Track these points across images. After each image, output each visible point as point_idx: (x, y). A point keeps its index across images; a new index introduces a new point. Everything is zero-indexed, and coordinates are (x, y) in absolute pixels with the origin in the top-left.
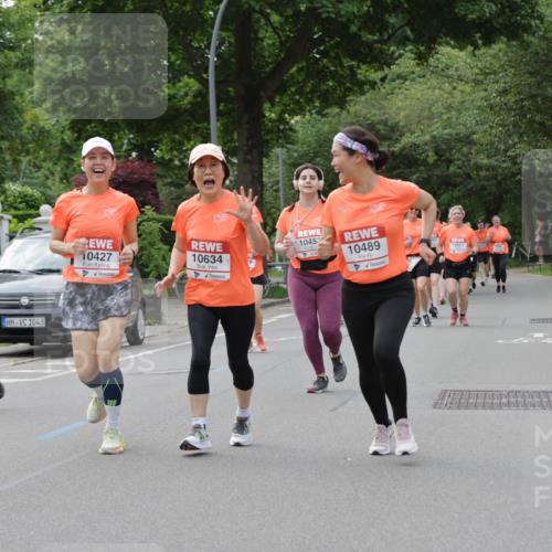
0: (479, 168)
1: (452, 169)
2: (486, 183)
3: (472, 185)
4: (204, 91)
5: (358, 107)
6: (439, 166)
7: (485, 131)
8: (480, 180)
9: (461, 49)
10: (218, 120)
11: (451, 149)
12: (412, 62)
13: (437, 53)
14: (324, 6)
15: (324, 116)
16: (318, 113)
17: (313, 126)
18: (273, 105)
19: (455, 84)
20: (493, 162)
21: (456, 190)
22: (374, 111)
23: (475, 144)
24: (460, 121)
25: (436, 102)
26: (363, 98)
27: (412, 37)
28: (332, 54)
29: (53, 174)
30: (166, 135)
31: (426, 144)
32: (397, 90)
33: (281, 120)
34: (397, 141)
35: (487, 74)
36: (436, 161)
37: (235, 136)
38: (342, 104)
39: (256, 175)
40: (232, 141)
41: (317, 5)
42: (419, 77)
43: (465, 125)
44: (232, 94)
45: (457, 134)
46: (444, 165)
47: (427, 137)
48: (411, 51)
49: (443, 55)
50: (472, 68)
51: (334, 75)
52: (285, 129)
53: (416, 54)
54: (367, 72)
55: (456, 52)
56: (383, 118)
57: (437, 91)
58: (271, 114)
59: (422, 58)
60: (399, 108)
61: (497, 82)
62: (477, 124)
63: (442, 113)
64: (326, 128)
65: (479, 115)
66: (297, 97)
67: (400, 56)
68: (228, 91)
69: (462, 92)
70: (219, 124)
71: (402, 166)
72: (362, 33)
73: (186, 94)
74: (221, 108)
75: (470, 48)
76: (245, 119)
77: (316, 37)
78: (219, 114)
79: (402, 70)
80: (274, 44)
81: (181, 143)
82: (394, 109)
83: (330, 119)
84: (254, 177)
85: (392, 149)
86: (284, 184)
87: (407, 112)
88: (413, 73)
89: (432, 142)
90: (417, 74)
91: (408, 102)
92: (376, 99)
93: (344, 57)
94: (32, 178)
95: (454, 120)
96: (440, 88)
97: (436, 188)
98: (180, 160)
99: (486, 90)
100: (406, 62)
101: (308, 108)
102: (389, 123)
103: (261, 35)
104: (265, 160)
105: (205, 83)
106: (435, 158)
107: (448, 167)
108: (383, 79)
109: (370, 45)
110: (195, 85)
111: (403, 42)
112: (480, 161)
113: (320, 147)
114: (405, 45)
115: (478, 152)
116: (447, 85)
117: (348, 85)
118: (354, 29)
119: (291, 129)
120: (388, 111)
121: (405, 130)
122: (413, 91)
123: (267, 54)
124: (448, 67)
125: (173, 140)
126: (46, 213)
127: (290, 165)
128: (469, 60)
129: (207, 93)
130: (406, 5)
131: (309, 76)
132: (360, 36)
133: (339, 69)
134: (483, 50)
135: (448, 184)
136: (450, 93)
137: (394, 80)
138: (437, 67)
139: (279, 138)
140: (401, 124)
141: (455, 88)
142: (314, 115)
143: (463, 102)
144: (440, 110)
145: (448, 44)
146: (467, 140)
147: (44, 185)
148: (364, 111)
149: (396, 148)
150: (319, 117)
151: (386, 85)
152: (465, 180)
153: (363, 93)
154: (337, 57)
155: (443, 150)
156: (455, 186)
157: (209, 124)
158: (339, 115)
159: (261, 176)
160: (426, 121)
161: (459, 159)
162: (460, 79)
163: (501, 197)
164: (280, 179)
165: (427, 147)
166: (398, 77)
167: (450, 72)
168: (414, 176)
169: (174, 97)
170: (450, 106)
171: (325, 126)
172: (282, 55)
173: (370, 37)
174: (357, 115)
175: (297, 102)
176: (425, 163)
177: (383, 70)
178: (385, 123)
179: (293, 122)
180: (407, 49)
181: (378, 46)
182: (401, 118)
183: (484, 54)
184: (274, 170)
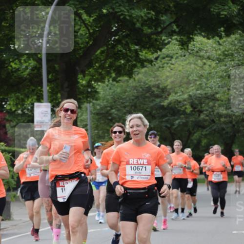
0: (220, 116)
1: (202, 116)
2: (224, 126)
3: (215, 127)
4: (38, 66)
5: (140, 76)
6: (193, 115)
7: (224, 92)
8: (221, 124)
9: (209, 39)
10: (48, 86)
11: (201, 104)
12: (177, 47)
13: (193, 41)
14: (121, 11)
15: (117, 82)
16: (114, 80)
17: (110, 89)
18: (84, 76)
19: (204, 61)
20: (229, 112)
21: (205, 130)
22: (150, 79)
23: (218, 100)
24: (208, 85)
25: (192, 73)
26: (143, 70)
27: (177, 30)
28: (124, 42)
30: (13, 94)
31: (185, 100)
32: (165, 65)
33: (89, 85)
34: (166, 98)
35: (226, 55)
36: (192, 111)
37: (59, 95)
38: (130, 74)
40: (57, 99)
41: (117, 10)
42: (181, 56)
43: (211, 88)
45: (206, 94)
46: (197, 114)
47: (186, 96)
48: (176, 39)
49: (197, 42)
50: (216, 50)
51: (124, 56)
52: (91, 91)
53: (179, 41)
54: (144, 54)
55: (205, 40)
56: (157, 83)
57: (193, 66)
58: (82, 81)
59: (184, 44)
60: (167, 77)
61: (233, 60)
62: (219, 87)
63: (196, 80)
64: (119, 90)
65: (221, 81)
66: (100, 71)
67: (169, 43)
68: (55, 67)
69: (210, 66)
70: (48, 88)
71: (169, 115)
72: (144, 28)
73: (27, 68)
74: (50, 77)
75: (217, 38)
76: (66, 85)
77: (113, 30)
78: (49, 81)
79: (170, 52)
80: (85, 34)
81: (23, 100)
82: (164, 77)
83: (121, 84)
85: (162, 104)
86: (91, 127)
87: (172, 79)
88: (177, 53)
89: (189, 99)
90: (180, 54)
91: (173, 72)
92: (152, 71)
93: (132, 44)
95: (204, 84)
96: (195, 64)
97: (191, 129)
98: (22, 111)
99: (226, 65)
100: (173, 46)
101: (107, 78)
102: (161, 86)
105: (39, 61)
106: (191, 109)
107: (199, 115)
108: (156, 59)
109: (149, 36)
110: (32, 63)
111: (171, 34)
112: (221, 111)
113: (115, 102)
114: (172, 35)
115: (220, 106)
116: (199, 61)
117: (134, 62)
118: (138, 25)
119: (96, 91)
120: (160, 78)
121: (171, 91)
122: (176, 65)
123: (80, 41)
124: (201, 50)
125: (18, 98)
127: (94, 114)
128: (214, 45)
130: (173, 9)
131: (108, 56)
132: (142, 30)
133: (128, 52)
134: (225, 39)
135: (200, 126)
136: (202, 67)
137: (164, 58)
138: (193, 50)
139: (88, 97)
140: (168, 87)
141: (205, 64)
142: (111, 81)
143: (210, 73)
144: (194, 78)
145: (200, 34)
146: (212, 98)
148: (144, 79)
149: (165, 103)
150: (115, 83)
151: (158, 61)
152: (211, 124)
153: (143, 66)
154: (127, 44)
155: (197, 105)
156: (204, 127)
157: (42, 87)
158: (127, 81)
160: (185, 85)
161: (207, 110)
162: (209, 58)
163: (235, 135)
164: (89, 122)
165: (185, 103)
166: (167, 57)
167: (202, 53)
168: (177, 122)
169: (18, 70)
170: (202, 76)
171: (118, 88)
172: (91, 43)
173: (149, 31)
174: (139, 81)
175: (100, 74)
176: (184, 112)
177: (157, 52)
178: (158, 87)
179: (97, 87)
180: (173, 38)
181: (154, 37)
182: (168, 83)
183: (225, 41)
184: (84, 117)
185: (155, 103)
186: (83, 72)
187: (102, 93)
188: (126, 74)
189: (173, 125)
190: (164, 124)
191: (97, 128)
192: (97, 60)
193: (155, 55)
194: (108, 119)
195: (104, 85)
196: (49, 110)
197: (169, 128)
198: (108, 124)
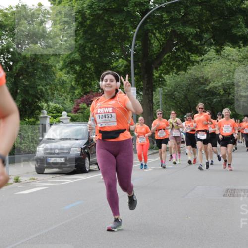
4: (129, 65)
5: (192, 71)
6: (225, 96)
9: (234, 48)
11: (230, 89)
12: (214, 53)
13: (224, 49)
14: (178, 29)
15: (178, 75)
16: (175, 74)
17: (173, 79)
18: (157, 71)
19: (231, 62)
22: (198, 73)
25: (224, 69)
26: (194, 68)
27: (214, 42)
28: (181, 50)
29: (67, 98)
31: (219, 86)
32: (207, 64)
33: (160, 77)
34: (208, 85)
35: (244, 58)
37: (142, 83)
38: (185, 71)
39: (150, 99)
40: (140, 85)
41: (176, 29)
42: (217, 59)
44: (140, 66)
45: (232, 82)
46: (227, 95)
47: (220, 84)
48: (214, 48)
49: (227, 50)
50: (238, 56)
51: (182, 59)
52: (162, 80)
53: (215, 50)
54: (194, 57)
55: (232, 49)
56: (202, 76)
57: (224, 65)
58: (156, 75)
59: (218, 52)
60: (209, 72)
63: (226, 74)
64: (179, 80)
66: (167, 67)
67: (209, 50)
69: (234, 65)
70: (135, 78)
71: (210, 96)
72: (193, 41)
73: (122, 66)
74: (136, 72)
75: (237, 48)
76: (146, 76)
77: (174, 42)
78: (135, 74)
79: (210, 56)
80: (158, 45)
82: (207, 72)
83: (180, 76)
84: (149, 100)
85: (206, 89)
87: (212, 73)
88: (214, 57)
89: (222, 86)
91: (212, 69)
92: (199, 68)
93: (186, 51)
94: (58, 100)
95: (231, 76)
99: (244, 65)
100: (212, 53)
101: (171, 72)
102: (205, 78)
103: (152, 42)
104: (154, 93)
105: (129, 61)
106: (223, 92)
107: (229, 96)
108: (202, 60)
109: (197, 46)
110: (125, 62)
111: (211, 44)
113: (176, 87)
114: (211, 46)
116: (228, 62)
117: (188, 63)
118: (190, 39)
119: (164, 81)
120: (204, 73)
121: (211, 81)
122: (214, 65)
123: (155, 50)
124: (228, 55)
126: (65, 115)
127: (164, 95)
128: (237, 52)
129: (131, 65)
130: (211, 30)
131: (171, 59)
133: (184, 56)
134: (243, 48)
135: (229, 103)
136: (230, 66)
137: (206, 60)
138: (224, 55)
139: (160, 84)
140: (210, 78)
141: (231, 64)
142: (174, 75)
143: (235, 69)
145: (228, 45)
147: (63, 103)
148: (194, 73)
149: (207, 88)
150: (176, 75)
151: (203, 62)
153: (193, 65)
154: (183, 51)
155: (227, 89)
157: (131, 78)
158: (184, 74)
159: (152, 99)
160: (220, 77)
162: (234, 60)
164: (160, 100)
165: (220, 88)
166: (208, 59)
167: (229, 57)
168: (215, 100)
169: (116, 67)
170: (229, 71)
171: (178, 79)
172: (161, 50)
173: (197, 43)
174: (191, 75)
175: (167, 70)
176: (219, 94)
177: (202, 56)
178: (203, 78)
179: (165, 78)
180: (212, 47)
181: (200, 46)
182: (209, 76)
183: (243, 50)
184: (157, 97)
185: (201, 88)
186: (156, 69)
187: (168, 81)
188: (183, 70)
189: (213, 102)
190: (207, 101)
191: (165, 103)
192: (165, 61)
193: (201, 58)
194: (172, 98)
195: (170, 77)
196: (135, 92)
197: (210, 104)
198: (172, 102)
